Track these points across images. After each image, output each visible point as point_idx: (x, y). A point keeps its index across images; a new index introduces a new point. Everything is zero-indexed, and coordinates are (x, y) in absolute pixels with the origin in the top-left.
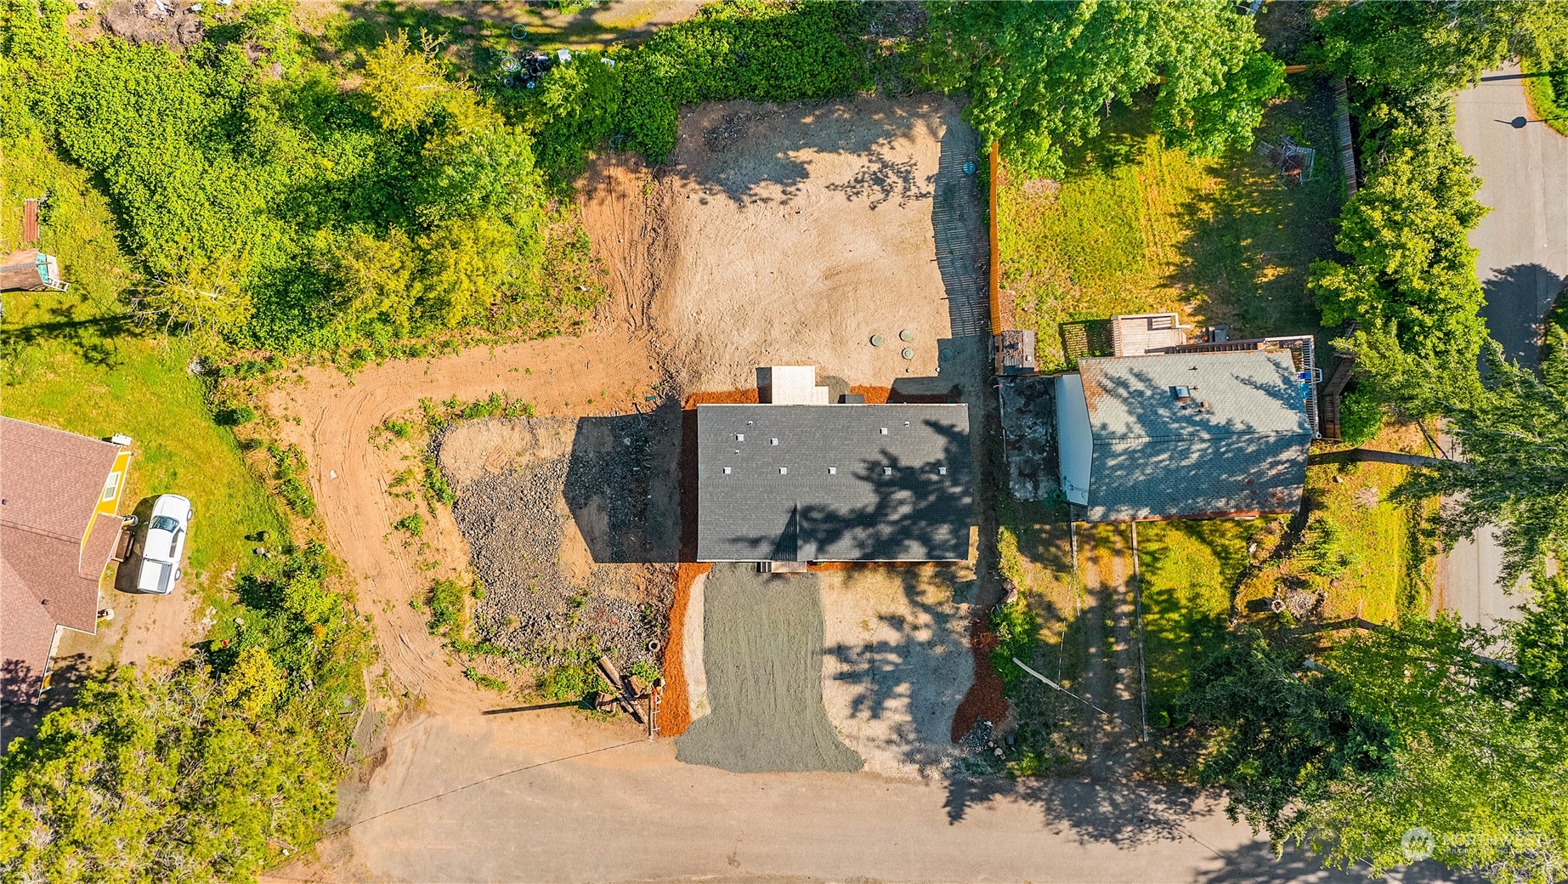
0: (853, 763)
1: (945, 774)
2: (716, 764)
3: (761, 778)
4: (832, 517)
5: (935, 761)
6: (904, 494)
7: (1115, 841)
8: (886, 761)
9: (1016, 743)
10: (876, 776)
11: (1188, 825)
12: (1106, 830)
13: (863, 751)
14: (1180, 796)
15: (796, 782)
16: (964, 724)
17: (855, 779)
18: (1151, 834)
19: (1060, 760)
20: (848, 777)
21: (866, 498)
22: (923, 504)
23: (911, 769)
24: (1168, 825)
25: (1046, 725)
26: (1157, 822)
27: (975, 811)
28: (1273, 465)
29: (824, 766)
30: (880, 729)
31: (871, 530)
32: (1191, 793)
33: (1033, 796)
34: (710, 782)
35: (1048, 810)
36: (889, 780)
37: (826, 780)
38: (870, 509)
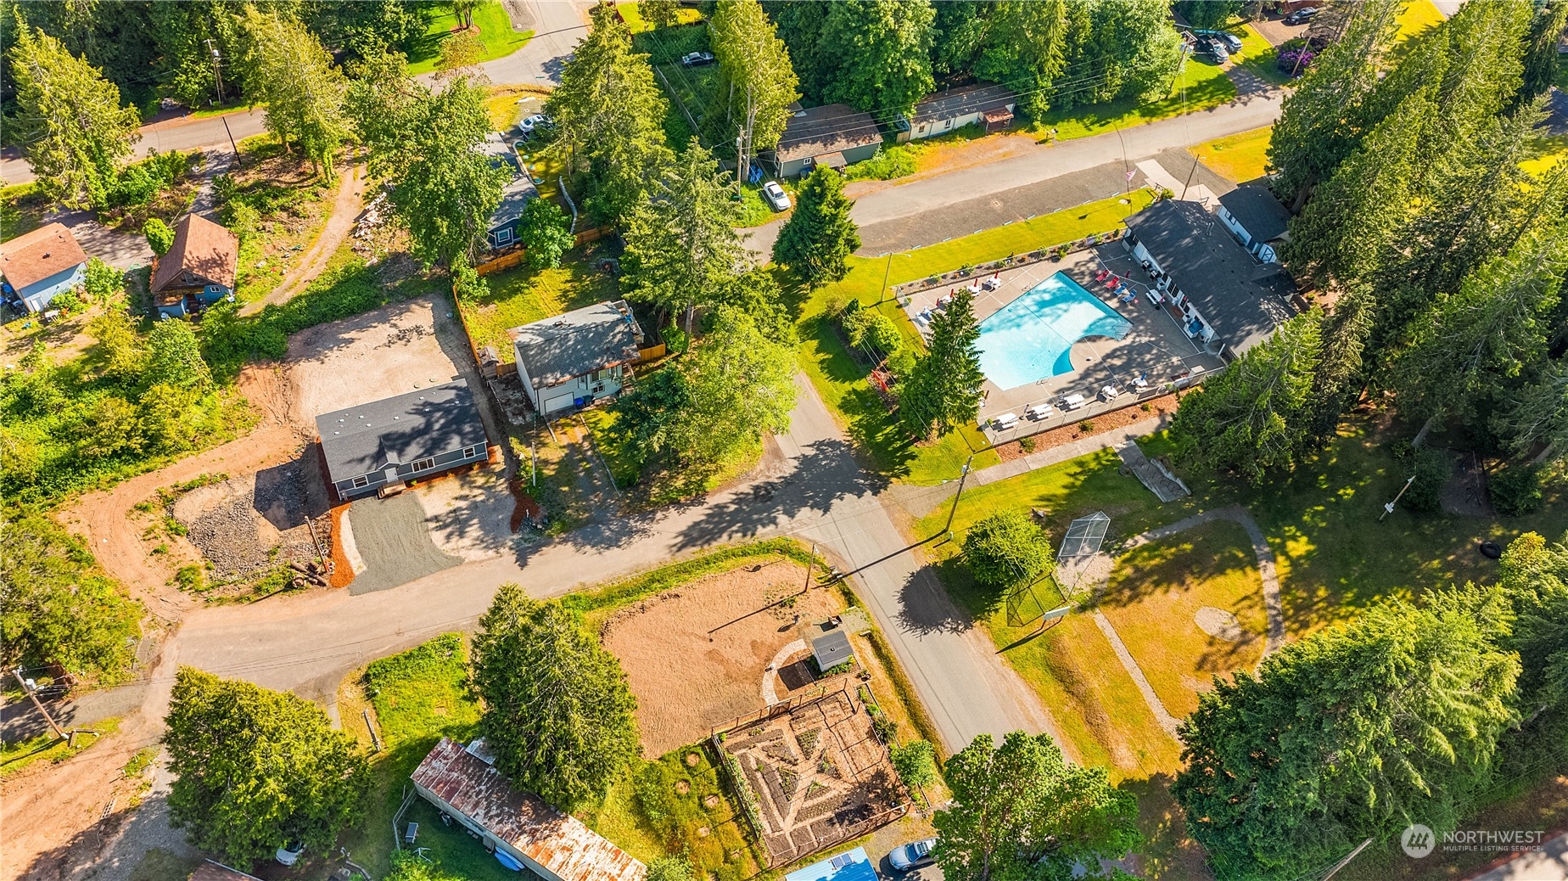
0: (459, 562)
1: (511, 549)
2: (376, 589)
3: (404, 587)
4: (403, 435)
5: (503, 545)
6: (438, 414)
7: (619, 547)
8: (477, 554)
9: (549, 521)
10: (474, 562)
11: (655, 527)
12: (613, 542)
13: (463, 554)
14: (647, 516)
15: (427, 581)
16: (516, 523)
17: (462, 567)
18: (636, 537)
19: (577, 521)
20: (457, 568)
21: (419, 421)
22: (451, 417)
23: (491, 553)
24: (644, 531)
25: (563, 508)
26: (637, 532)
27: (534, 560)
28: (614, 336)
29: (441, 569)
30: (467, 542)
31: (427, 437)
32: (654, 512)
33: (565, 541)
34: (372, 600)
35: (575, 545)
36: (480, 562)
37: (445, 574)
38: (422, 426)
